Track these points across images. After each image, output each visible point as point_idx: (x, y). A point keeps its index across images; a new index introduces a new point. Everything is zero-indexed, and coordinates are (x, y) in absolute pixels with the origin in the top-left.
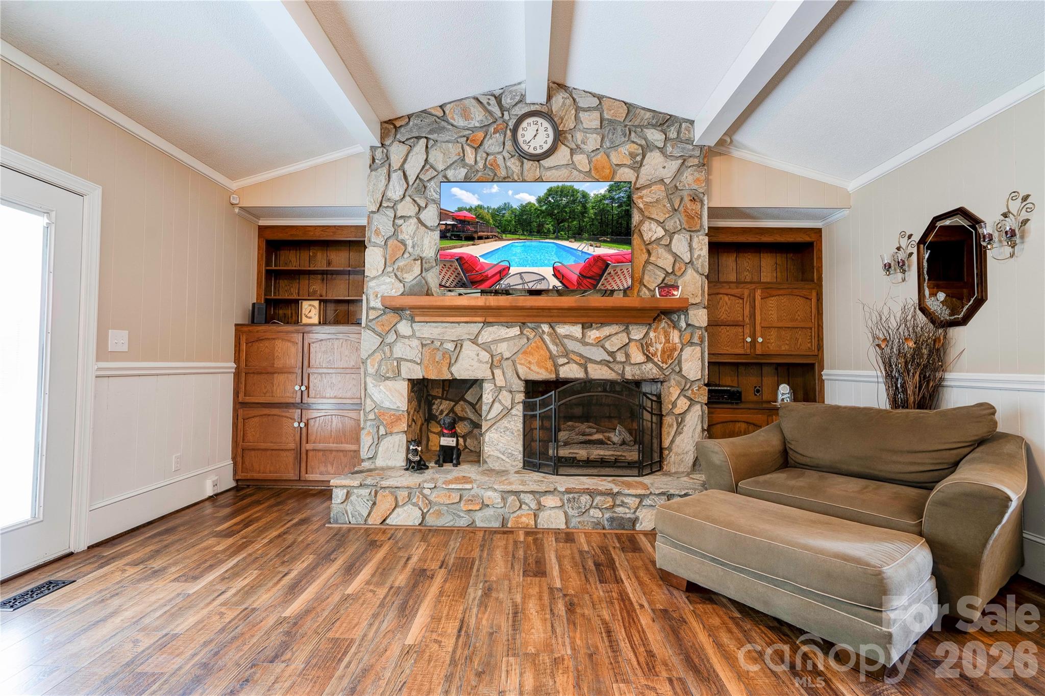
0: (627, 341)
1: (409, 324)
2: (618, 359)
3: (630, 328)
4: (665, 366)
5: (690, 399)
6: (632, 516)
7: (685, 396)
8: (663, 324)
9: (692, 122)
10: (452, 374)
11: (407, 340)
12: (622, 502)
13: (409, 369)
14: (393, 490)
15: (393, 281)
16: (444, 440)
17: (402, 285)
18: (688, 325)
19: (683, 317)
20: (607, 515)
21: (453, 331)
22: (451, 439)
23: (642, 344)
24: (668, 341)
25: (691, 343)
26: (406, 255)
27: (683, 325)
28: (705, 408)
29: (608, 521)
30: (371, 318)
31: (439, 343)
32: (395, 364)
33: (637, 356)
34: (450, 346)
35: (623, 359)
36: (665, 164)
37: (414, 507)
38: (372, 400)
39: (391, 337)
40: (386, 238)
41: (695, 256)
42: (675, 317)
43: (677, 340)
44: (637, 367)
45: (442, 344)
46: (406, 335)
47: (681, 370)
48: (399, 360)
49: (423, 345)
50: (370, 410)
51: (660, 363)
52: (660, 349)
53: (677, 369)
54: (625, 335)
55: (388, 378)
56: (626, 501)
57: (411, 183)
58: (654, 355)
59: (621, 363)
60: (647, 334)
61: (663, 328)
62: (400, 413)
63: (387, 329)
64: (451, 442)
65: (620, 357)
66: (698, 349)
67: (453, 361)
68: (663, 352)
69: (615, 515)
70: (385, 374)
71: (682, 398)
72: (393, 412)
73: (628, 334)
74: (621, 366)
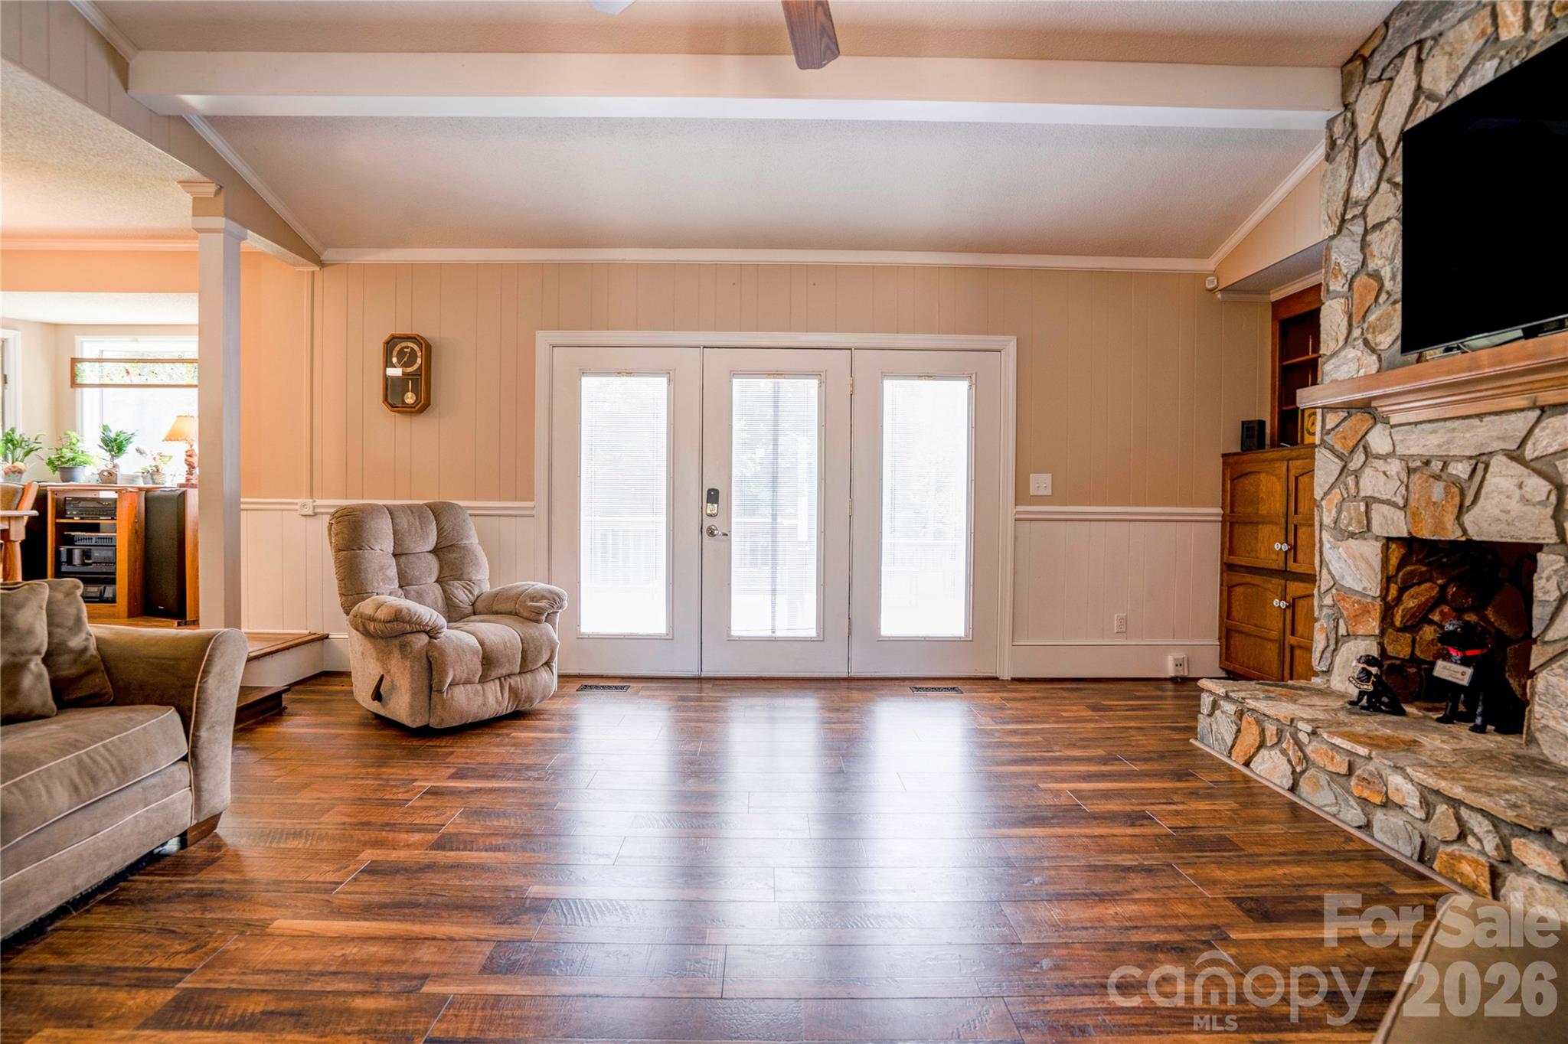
1: (1387, 432)
10: (1465, 531)
11: (1381, 462)
13: (1385, 517)
14: (1262, 717)
15: (1359, 353)
16: (1445, 668)
17: (1375, 357)
21: (1468, 435)
22: (1462, 669)
26: (1383, 297)
30: (1328, 427)
31: (1440, 464)
32: (1363, 508)
34: (1460, 470)
37: (1281, 756)
38: (1330, 573)
39: (1358, 459)
40: (1349, 277)
45: (1445, 465)
46: (1381, 452)
48: (1369, 501)
49: (1410, 471)
50: (1326, 588)
55: (1352, 535)
57: (1389, 154)
62: (1369, 600)
63: (1351, 444)
64: (1459, 676)
67: (1468, 502)
70: (1347, 526)
72: (1357, 598)
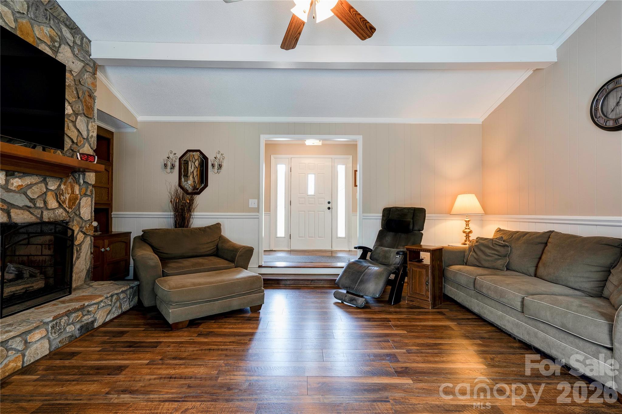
0: (45, 190)
2: (38, 205)
3: (47, 180)
4: (70, 210)
5: (84, 233)
6: (92, 319)
7: (82, 231)
8: (70, 180)
9: (90, 41)
12: (88, 311)
18: (84, 182)
19: (81, 176)
20: (78, 326)
23: (56, 194)
24: (73, 192)
25: (85, 195)
27: (82, 181)
28: (93, 238)
29: (79, 330)
33: (53, 203)
35: (42, 205)
36: (74, 61)
41: (90, 135)
42: (77, 175)
43: (77, 192)
44: (52, 212)
47: (80, 214)
51: (67, 209)
52: (68, 198)
53: (78, 213)
54: (43, 185)
56: (90, 309)
58: (64, 202)
59: (39, 208)
60: (60, 185)
61: (70, 182)
65: (40, 204)
66: (90, 199)
68: (70, 200)
69: (83, 323)
71: (80, 233)
73: (46, 184)
74: (40, 211)
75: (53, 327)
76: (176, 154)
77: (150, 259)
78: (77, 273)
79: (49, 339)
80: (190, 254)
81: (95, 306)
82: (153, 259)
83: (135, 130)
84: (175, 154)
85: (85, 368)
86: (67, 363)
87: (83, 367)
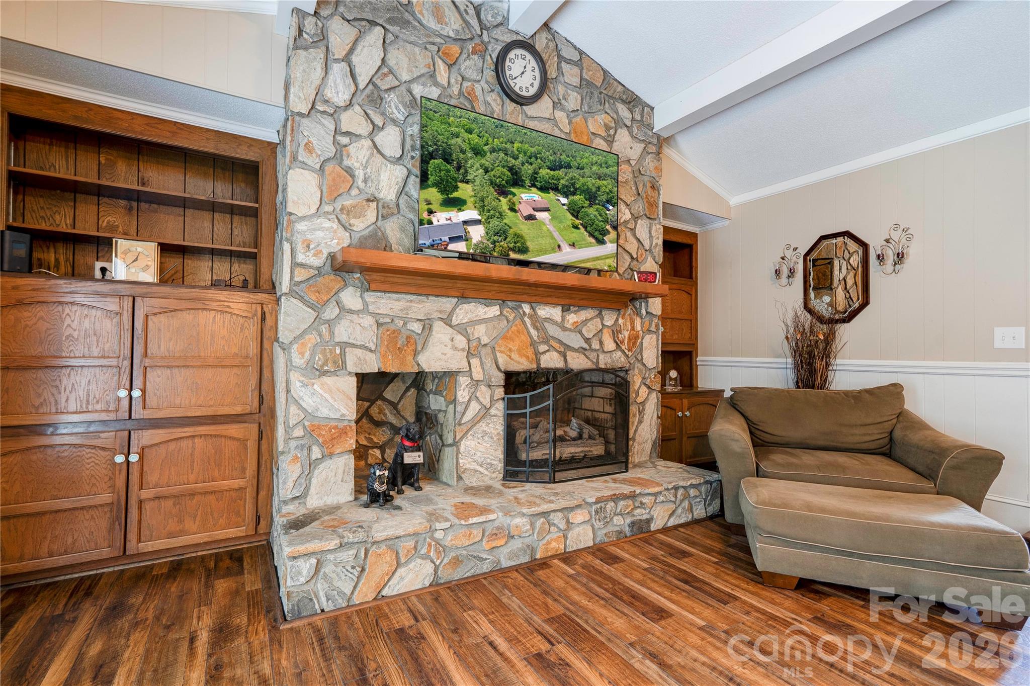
0: (601, 327)
1: (358, 294)
2: (593, 347)
3: (603, 313)
4: (630, 354)
5: (649, 388)
6: (648, 516)
7: (645, 384)
8: (629, 311)
9: (652, 109)
10: (418, 365)
11: (355, 316)
12: (641, 503)
13: (359, 359)
15: (335, 226)
16: (409, 456)
17: (348, 234)
18: (647, 313)
19: (643, 304)
20: (629, 520)
21: (420, 306)
22: (417, 454)
23: (613, 331)
24: (633, 328)
25: (649, 331)
26: (354, 192)
27: (644, 312)
28: (660, 395)
29: (629, 526)
30: (297, 279)
31: (401, 323)
32: (338, 351)
33: (610, 345)
34: (416, 327)
35: (598, 347)
36: (632, 145)
37: (424, 562)
38: (300, 407)
39: (331, 312)
40: (322, 159)
41: (654, 245)
42: (637, 304)
43: (638, 328)
44: (608, 355)
45: (405, 324)
46: (353, 308)
47: (642, 359)
48: (344, 345)
49: (379, 325)
50: (295, 422)
51: (626, 351)
52: (627, 336)
53: (640, 358)
54: (599, 320)
55: (325, 373)
56: (644, 501)
57: (361, 86)
58: (622, 342)
59: (596, 350)
60: (617, 320)
61: (629, 315)
62: (346, 423)
63: (325, 299)
64: (418, 458)
65: (596, 345)
66: (655, 336)
67: (419, 348)
68: (629, 339)
69: (635, 518)
70: (322, 366)
71: (643, 386)
72: (333, 424)
73: (602, 319)
74: (595, 354)
75: (597, 512)
76: (797, 248)
77: (732, 440)
78: (640, 444)
79: (593, 526)
80: (821, 443)
81: (650, 498)
82: (737, 441)
83: (727, 222)
84: (795, 249)
85: (621, 587)
86: (605, 568)
87: (619, 583)
